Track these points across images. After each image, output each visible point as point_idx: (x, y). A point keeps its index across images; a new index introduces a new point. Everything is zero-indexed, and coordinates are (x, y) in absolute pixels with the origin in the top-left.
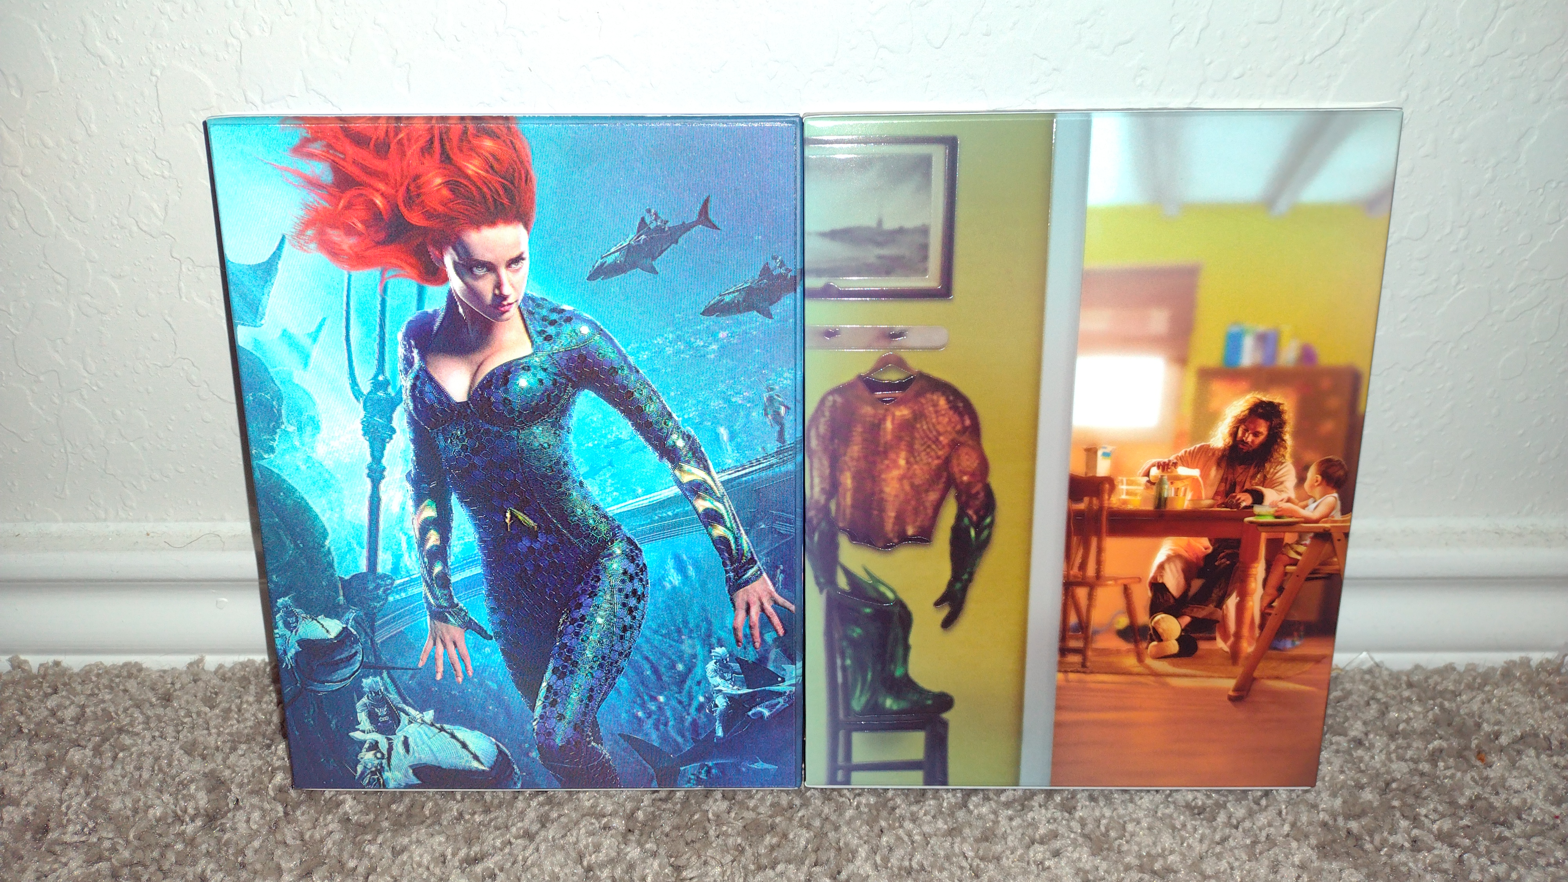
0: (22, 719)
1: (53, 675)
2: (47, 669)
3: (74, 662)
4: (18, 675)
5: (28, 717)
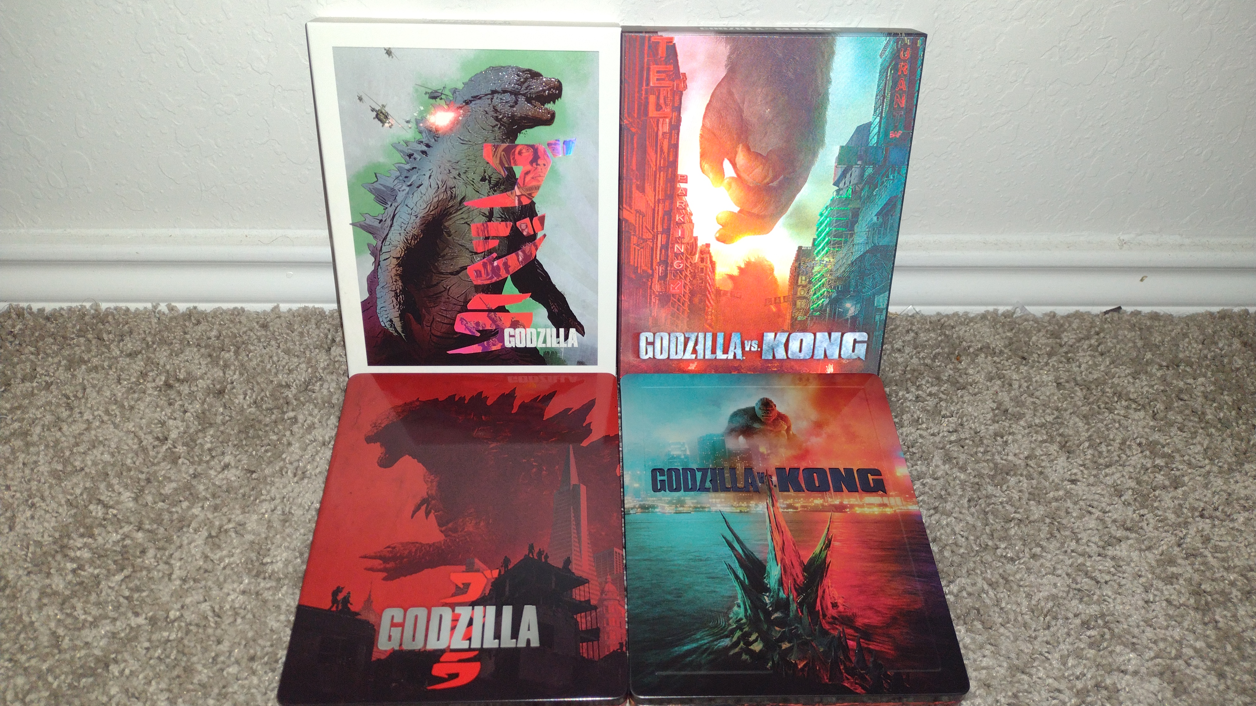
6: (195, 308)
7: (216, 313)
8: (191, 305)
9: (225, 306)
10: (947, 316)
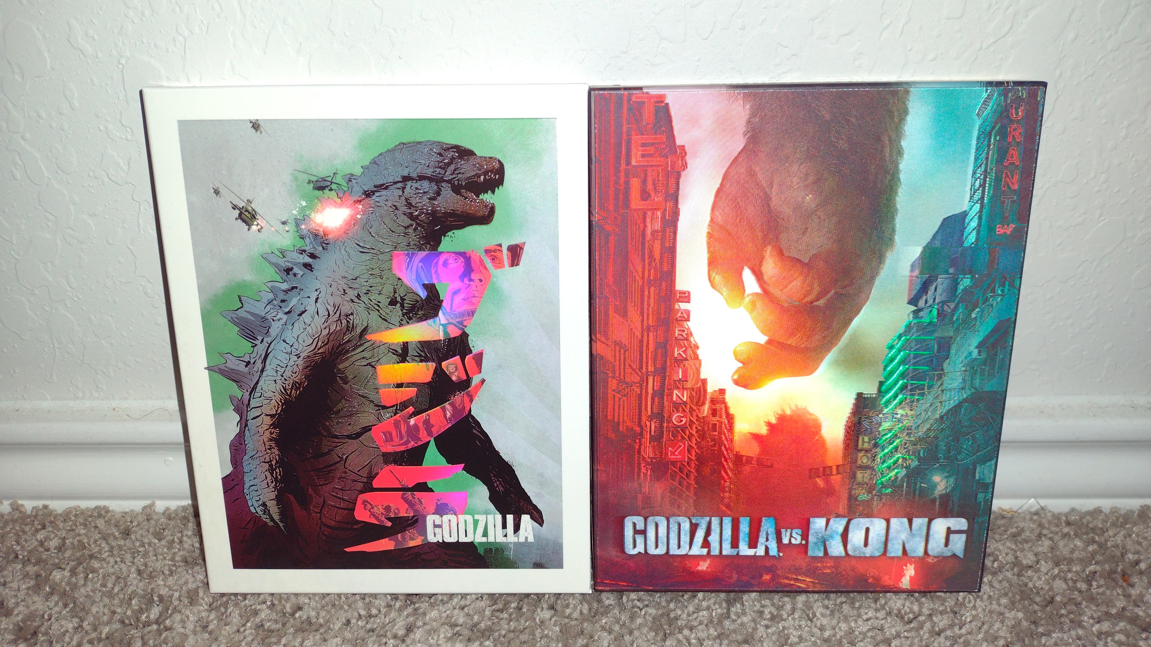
0: (18, 548)
1: (43, 515)
2: (38, 510)
3: (58, 506)
4: (17, 515)
5: (23, 547)
6: (45, 507)
7: (66, 515)
8: (40, 503)
9: (84, 504)
10: (1089, 513)
